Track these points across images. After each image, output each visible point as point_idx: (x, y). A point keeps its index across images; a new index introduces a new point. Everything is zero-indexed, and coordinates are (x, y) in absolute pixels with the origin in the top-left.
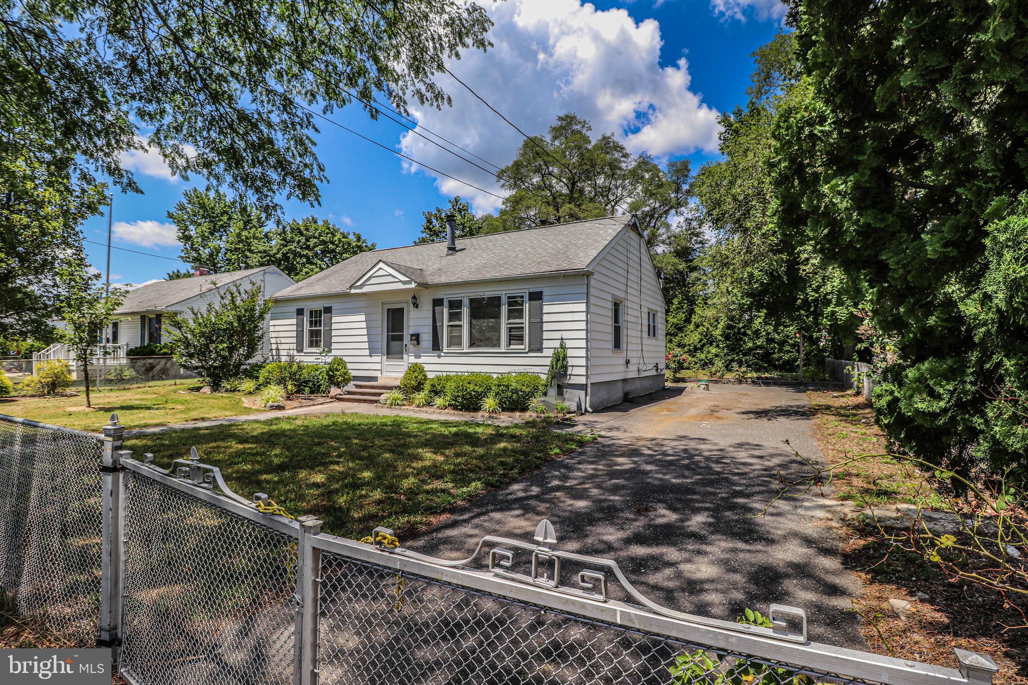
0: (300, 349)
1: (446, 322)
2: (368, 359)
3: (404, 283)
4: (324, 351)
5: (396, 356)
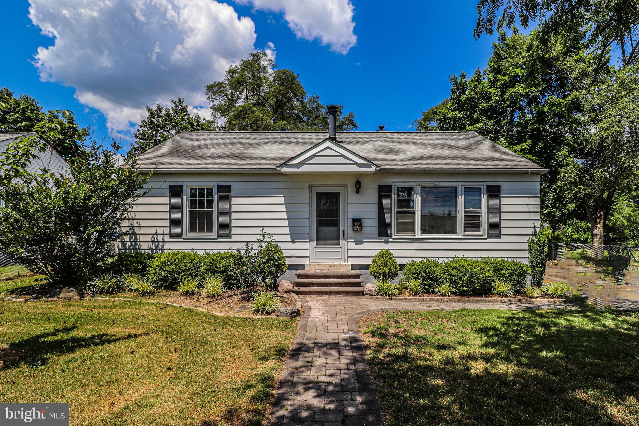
0: (176, 234)
1: (395, 210)
2: (291, 245)
3: (360, 165)
4: (219, 236)
5: (329, 242)
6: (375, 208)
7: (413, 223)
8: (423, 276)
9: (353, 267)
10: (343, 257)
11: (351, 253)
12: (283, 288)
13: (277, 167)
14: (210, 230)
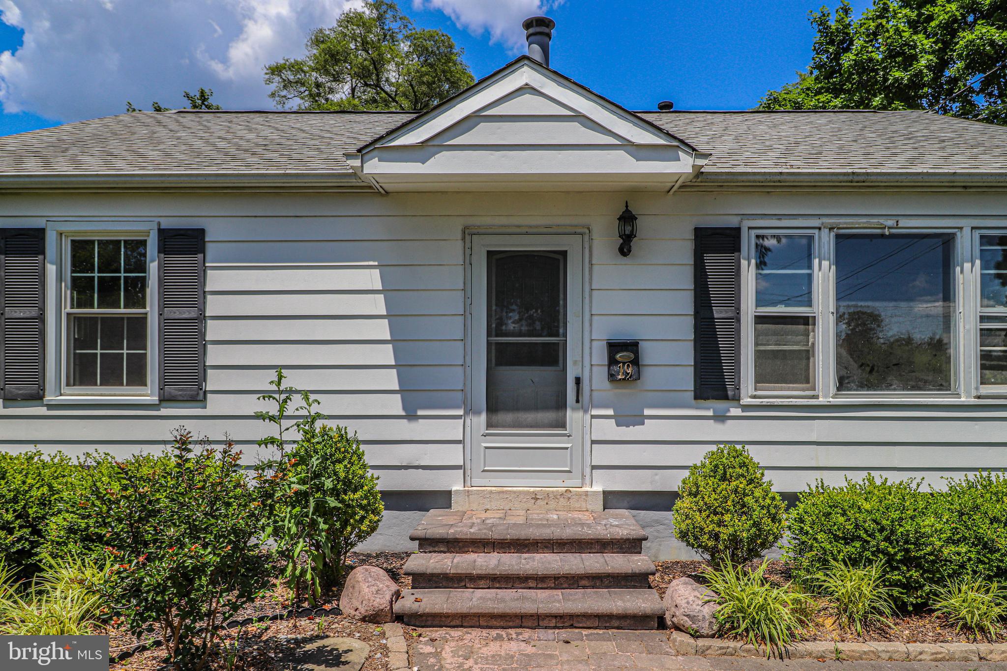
0: (22, 390)
1: (749, 309)
4: (165, 399)
5: (530, 416)
6: (686, 303)
7: (807, 355)
8: (885, 553)
9: (611, 499)
10: (577, 471)
11: (603, 455)
12: (357, 604)
13: (348, 156)
14: (138, 377)
